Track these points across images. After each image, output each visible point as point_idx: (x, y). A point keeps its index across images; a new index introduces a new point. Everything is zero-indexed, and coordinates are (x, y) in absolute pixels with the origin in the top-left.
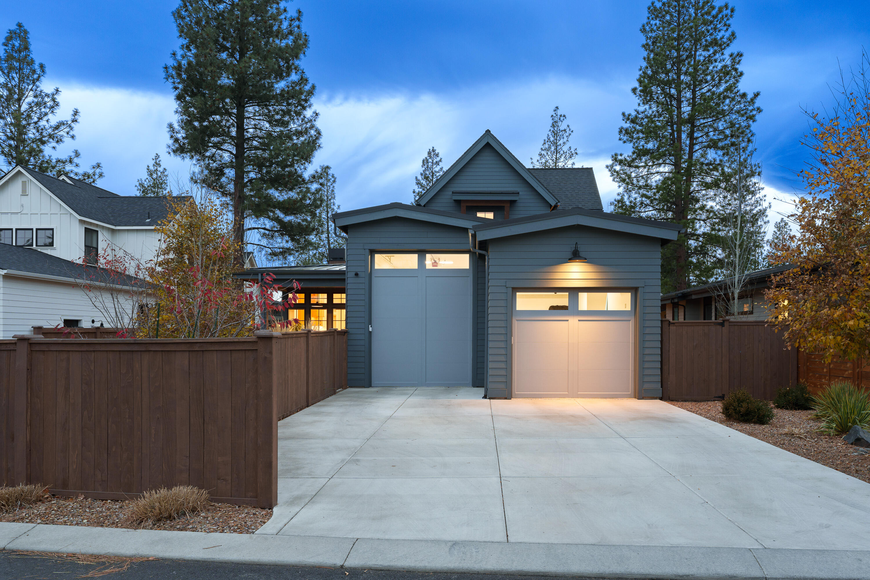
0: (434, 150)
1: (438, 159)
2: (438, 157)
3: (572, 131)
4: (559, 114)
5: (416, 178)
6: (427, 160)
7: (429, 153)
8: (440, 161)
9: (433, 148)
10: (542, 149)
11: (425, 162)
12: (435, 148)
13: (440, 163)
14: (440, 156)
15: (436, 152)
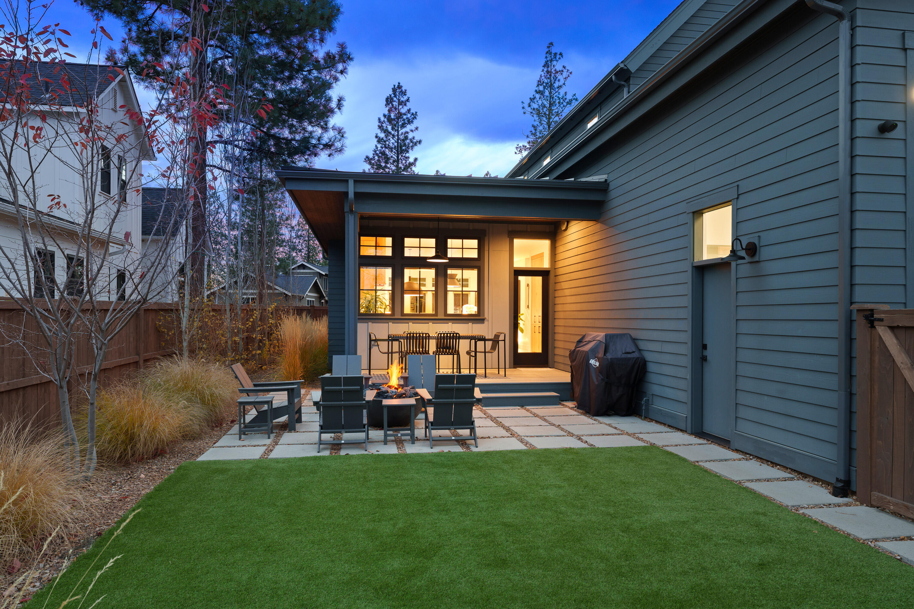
0: (400, 87)
1: (405, 98)
2: (405, 95)
3: (571, 73)
4: (553, 51)
5: (379, 119)
6: (392, 99)
7: (394, 90)
8: (408, 100)
9: (399, 83)
10: (536, 91)
11: (389, 101)
12: (401, 85)
13: (408, 103)
14: (408, 94)
15: (403, 89)
